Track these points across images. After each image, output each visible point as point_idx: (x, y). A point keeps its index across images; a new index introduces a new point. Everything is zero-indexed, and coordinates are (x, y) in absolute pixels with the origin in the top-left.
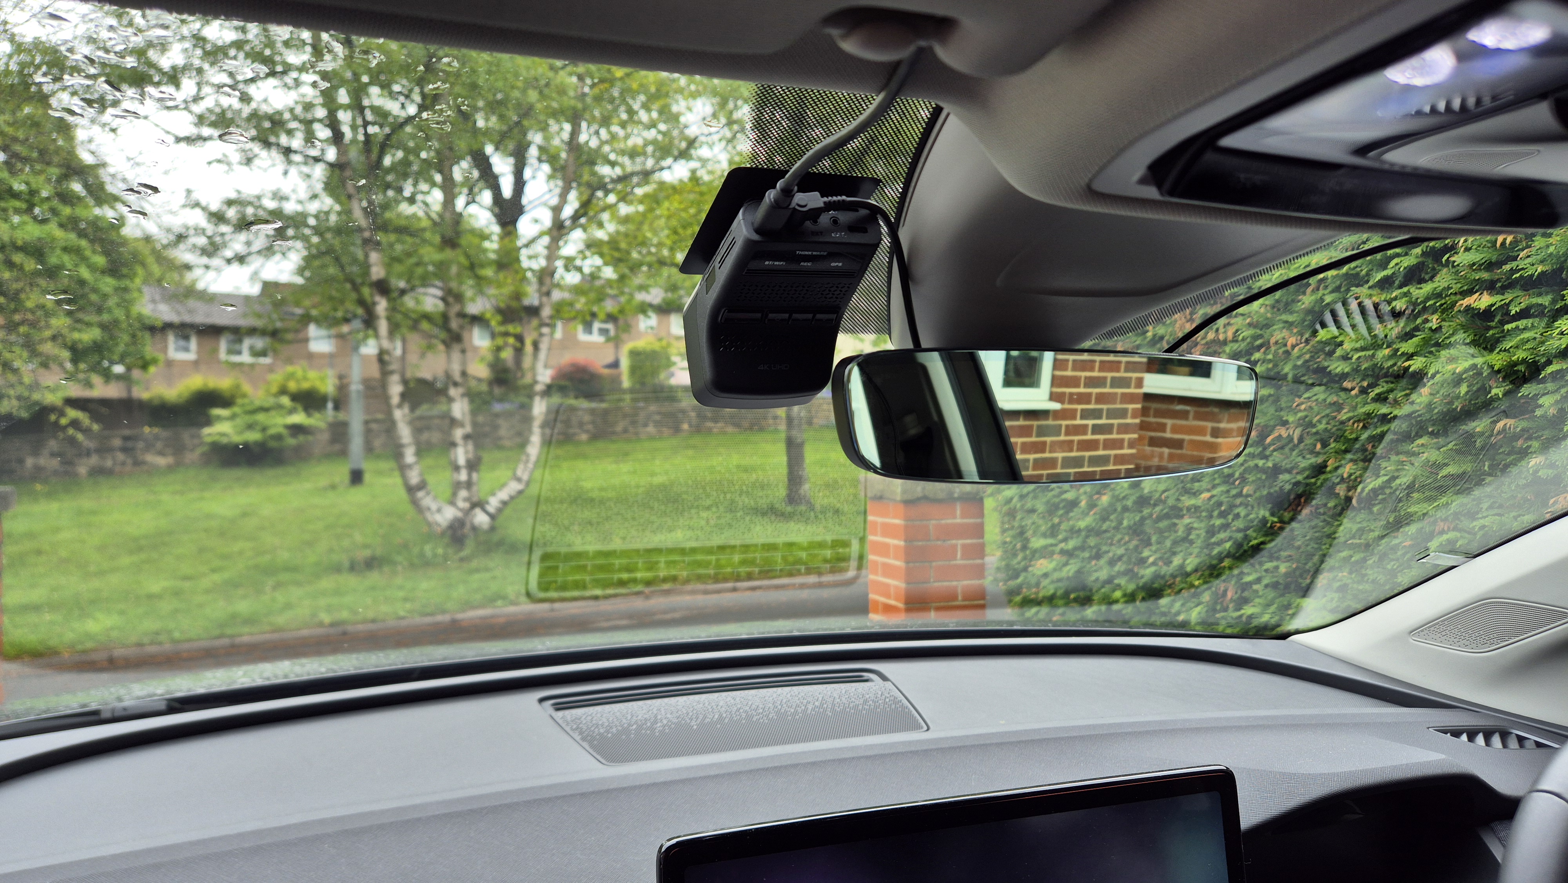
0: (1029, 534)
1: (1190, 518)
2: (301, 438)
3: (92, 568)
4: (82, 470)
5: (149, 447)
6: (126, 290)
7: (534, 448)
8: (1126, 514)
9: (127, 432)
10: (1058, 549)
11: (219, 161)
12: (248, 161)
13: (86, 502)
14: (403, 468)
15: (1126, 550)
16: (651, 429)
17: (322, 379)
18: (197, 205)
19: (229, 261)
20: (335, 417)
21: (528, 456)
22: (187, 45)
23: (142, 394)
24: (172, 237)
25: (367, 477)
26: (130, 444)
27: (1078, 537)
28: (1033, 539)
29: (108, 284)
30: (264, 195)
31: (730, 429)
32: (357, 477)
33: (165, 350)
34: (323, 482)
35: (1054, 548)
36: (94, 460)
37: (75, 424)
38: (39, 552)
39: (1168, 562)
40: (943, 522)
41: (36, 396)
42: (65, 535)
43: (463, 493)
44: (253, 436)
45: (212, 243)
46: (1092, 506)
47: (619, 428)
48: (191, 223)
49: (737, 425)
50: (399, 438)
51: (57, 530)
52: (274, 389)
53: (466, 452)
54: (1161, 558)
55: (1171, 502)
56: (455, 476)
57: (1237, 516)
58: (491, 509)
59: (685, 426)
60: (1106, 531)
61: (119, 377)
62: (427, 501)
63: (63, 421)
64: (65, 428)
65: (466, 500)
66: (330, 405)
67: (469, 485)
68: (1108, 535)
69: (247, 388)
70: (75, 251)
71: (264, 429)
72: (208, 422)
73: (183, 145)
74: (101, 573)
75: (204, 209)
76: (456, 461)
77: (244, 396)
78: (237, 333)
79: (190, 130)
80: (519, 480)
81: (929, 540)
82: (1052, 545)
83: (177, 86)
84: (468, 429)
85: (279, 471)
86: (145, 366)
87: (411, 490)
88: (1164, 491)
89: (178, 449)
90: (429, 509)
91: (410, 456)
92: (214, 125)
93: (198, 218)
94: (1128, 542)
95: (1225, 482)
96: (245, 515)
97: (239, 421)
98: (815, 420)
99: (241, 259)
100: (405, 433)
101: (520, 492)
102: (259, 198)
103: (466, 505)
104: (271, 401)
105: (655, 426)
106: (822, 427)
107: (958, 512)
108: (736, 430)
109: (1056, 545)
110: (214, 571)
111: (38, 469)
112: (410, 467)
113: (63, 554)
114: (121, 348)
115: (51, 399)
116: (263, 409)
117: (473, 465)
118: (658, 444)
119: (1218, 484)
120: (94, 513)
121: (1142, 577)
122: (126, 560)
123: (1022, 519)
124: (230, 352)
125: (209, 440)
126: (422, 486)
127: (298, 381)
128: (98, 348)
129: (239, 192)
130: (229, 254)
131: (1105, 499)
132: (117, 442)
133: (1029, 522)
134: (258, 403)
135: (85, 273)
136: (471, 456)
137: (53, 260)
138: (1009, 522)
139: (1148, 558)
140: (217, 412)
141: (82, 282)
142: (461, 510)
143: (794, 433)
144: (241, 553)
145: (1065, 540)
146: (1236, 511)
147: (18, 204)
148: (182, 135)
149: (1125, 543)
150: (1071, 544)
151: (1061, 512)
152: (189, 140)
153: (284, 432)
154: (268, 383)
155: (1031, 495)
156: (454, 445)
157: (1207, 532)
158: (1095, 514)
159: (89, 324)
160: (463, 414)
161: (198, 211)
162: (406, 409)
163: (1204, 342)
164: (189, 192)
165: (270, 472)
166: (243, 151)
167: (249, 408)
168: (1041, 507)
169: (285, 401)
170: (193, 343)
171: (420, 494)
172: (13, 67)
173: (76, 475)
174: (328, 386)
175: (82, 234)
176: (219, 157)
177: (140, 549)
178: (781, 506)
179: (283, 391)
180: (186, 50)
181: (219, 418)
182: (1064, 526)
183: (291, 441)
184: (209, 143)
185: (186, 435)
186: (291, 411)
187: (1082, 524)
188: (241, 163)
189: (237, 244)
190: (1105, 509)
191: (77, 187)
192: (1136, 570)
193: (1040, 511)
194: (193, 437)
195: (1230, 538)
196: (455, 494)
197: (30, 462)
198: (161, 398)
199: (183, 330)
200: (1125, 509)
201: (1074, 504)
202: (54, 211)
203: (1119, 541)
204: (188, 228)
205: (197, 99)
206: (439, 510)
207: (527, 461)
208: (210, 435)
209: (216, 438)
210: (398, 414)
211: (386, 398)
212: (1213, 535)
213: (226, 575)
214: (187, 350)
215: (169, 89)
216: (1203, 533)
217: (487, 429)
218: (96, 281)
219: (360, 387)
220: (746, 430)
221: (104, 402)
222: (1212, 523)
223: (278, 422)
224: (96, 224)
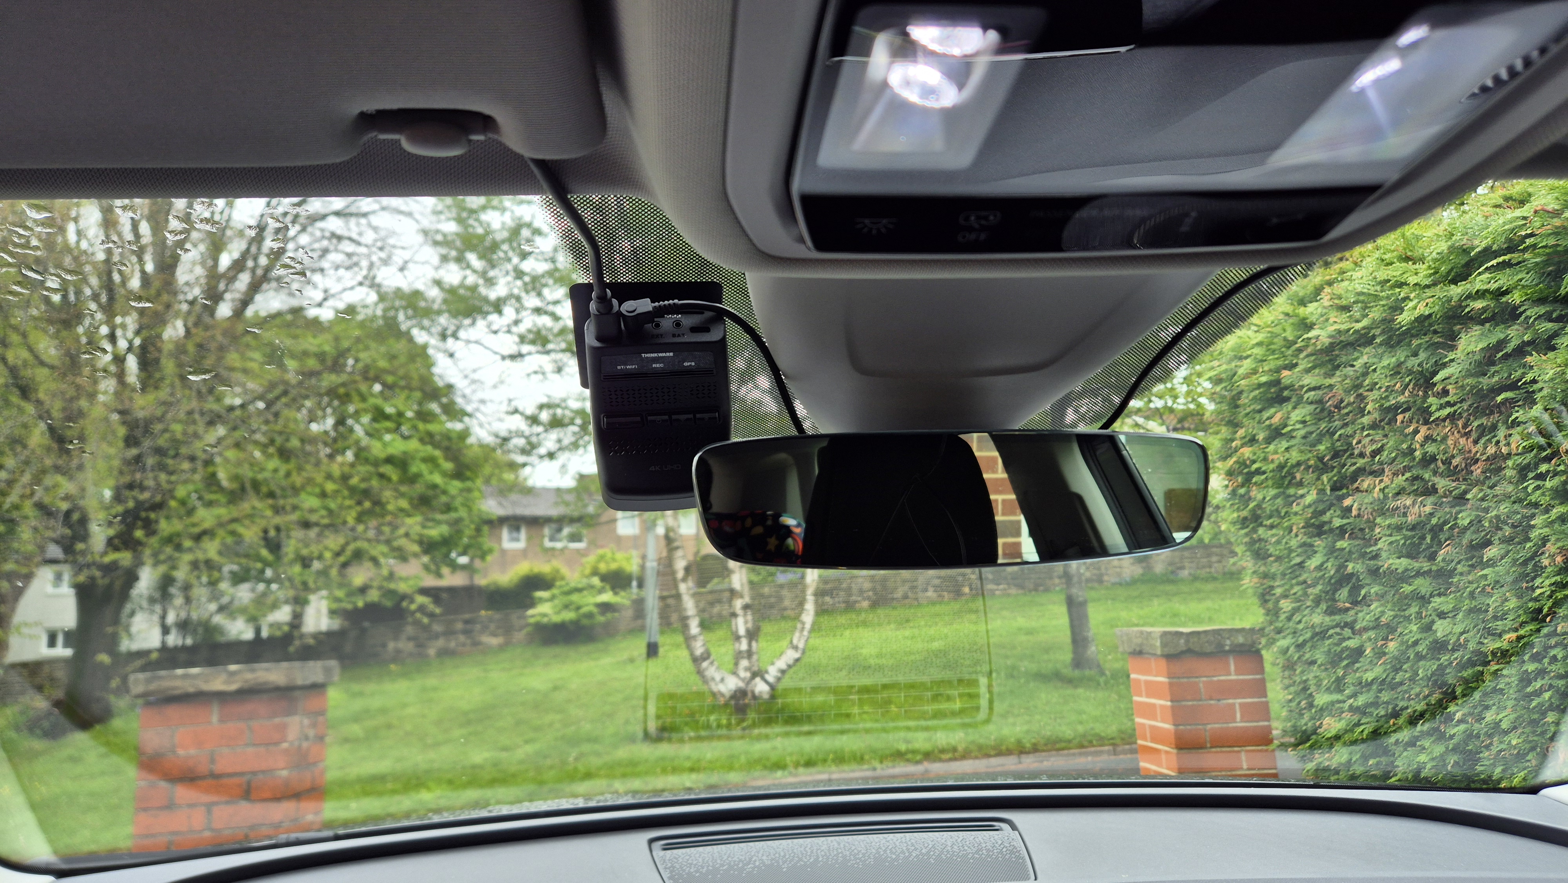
0: (1313, 689)
1: (1498, 663)
2: (609, 615)
3: (429, 741)
4: (432, 652)
5: (485, 628)
6: (469, 490)
7: (808, 617)
8: (1421, 663)
9: (467, 616)
10: (1346, 706)
11: (536, 372)
12: (559, 370)
13: (431, 681)
14: (689, 640)
15: (1427, 704)
16: (930, 593)
17: (628, 559)
18: (516, 411)
19: (541, 457)
20: (638, 594)
21: (803, 623)
22: (509, 278)
23: (481, 581)
24: (498, 441)
25: (661, 651)
26: (469, 627)
27: (1369, 691)
28: (1317, 696)
29: (455, 486)
30: (569, 398)
31: (1013, 591)
32: (652, 650)
33: (499, 540)
34: (625, 655)
35: (1341, 705)
36: (441, 643)
37: (422, 609)
38: (389, 726)
39: (1480, 719)
40: (1215, 679)
41: (392, 586)
42: (410, 710)
43: (744, 663)
44: (569, 616)
45: (530, 443)
46: (1380, 653)
47: (899, 594)
48: (513, 428)
49: (1021, 587)
50: (685, 610)
51: (404, 706)
52: (588, 571)
53: (746, 622)
54: (1471, 714)
55: (1472, 646)
56: (737, 645)
57: (1554, 659)
58: (770, 678)
59: (966, 590)
60: (1401, 684)
61: (464, 567)
62: (711, 672)
63: (413, 607)
64: (413, 613)
65: (747, 669)
66: (634, 584)
67: (749, 654)
68: (1405, 688)
69: (565, 571)
70: (430, 460)
71: (578, 608)
72: (532, 604)
73: (508, 362)
74: (437, 745)
75: (522, 414)
76: (737, 631)
77: (563, 578)
78: (559, 522)
79: (513, 349)
80: (796, 648)
81: (1200, 700)
82: (1339, 702)
83: (500, 312)
84: (747, 600)
85: (591, 647)
86: (483, 557)
87: (696, 660)
88: (1462, 634)
89: (507, 630)
90: (713, 679)
91: (694, 628)
92: (533, 342)
93: (518, 423)
94: (1428, 696)
95: (1533, 620)
96: (556, 688)
97: (556, 602)
98: (1106, 578)
99: (551, 455)
100: (689, 605)
101: (797, 660)
102: (564, 400)
103: (748, 675)
104: (585, 581)
105: (935, 591)
106: (1114, 584)
107: (1232, 667)
108: (1020, 592)
109: (1344, 702)
110: (527, 742)
111: (398, 651)
112: (694, 637)
113: (408, 727)
114: (465, 540)
115: (403, 587)
116: (579, 590)
117: (752, 635)
118: (938, 608)
119: (1526, 622)
120: (435, 689)
121: (1452, 737)
122: (457, 733)
123: (1302, 672)
124: (552, 539)
125: (532, 620)
126: (706, 656)
127: (607, 563)
128: (447, 543)
129: (549, 397)
130: (542, 451)
131: (1392, 646)
132: (459, 626)
133: (1311, 676)
134: (573, 585)
135: (437, 479)
136: (750, 625)
137: (413, 469)
138: (1290, 677)
139: (1454, 714)
140: (540, 594)
141: (435, 486)
142: (743, 680)
143: (1074, 591)
144: (551, 725)
145: (1354, 695)
146: (1553, 652)
147: (389, 424)
148: (506, 352)
149: (1425, 697)
150: (1361, 700)
151: (1345, 662)
152: (513, 357)
153: (595, 610)
154: (582, 565)
155: (1309, 645)
156: (734, 615)
157: (1521, 680)
158: (1384, 663)
159: (439, 523)
160: (742, 585)
161: (517, 417)
162: (691, 583)
163: (1484, 457)
164: (510, 401)
165: (583, 649)
166: (555, 361)
167: (566, 589)
168: (1320, 657)
169: (596, 581)
170: (523, 534)
171: (705, 664)
172: (379, 312)
173: (427, 656)
174: (632, 567)
175: (436, 446)
176: (536, 368)
177: (469, 722)
178: (1068, 672)
179: (595, 572)
180: (509, 283)
181: (541, 600)
182: (1349, 679)
183: (601, 619)
184: (527, 358)
185: (514, 617)
186: (601, 591)
187: (1369, 676)
188: (554, 372)
189: (550, 441)
190: (1396, 658)
191: (434, 407)
192: (1442, 728)
193: (1319, 662)
194: (519, 618)
195: (1551, 686)
196: (736, 664)
197: (391, 645)
198: (495, 583)
199: (515, 522)
200: (1420, 657)
201: (1359, 652)
202: (415, 428)
203: (1418, 695)
204: (510, 432)
205: (516, 322)
206: (722, 680)
207: (803, 629)
208: (533, 616)
209: (538, 618)
210: (683, 587)
211: (673, 573)
212: (1529, 683)
213: (537, 746)
214: (517, 540)
215: (493, 317)
216: (1514, 680)
217: (773, 600)
218: (446, 484)
219: (655, 564)
220: (1030, 591)
221: (451, 590)
222: (1524, 668)
223: (590, 601)
224: (447, 436)
